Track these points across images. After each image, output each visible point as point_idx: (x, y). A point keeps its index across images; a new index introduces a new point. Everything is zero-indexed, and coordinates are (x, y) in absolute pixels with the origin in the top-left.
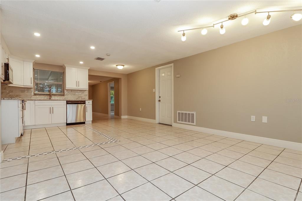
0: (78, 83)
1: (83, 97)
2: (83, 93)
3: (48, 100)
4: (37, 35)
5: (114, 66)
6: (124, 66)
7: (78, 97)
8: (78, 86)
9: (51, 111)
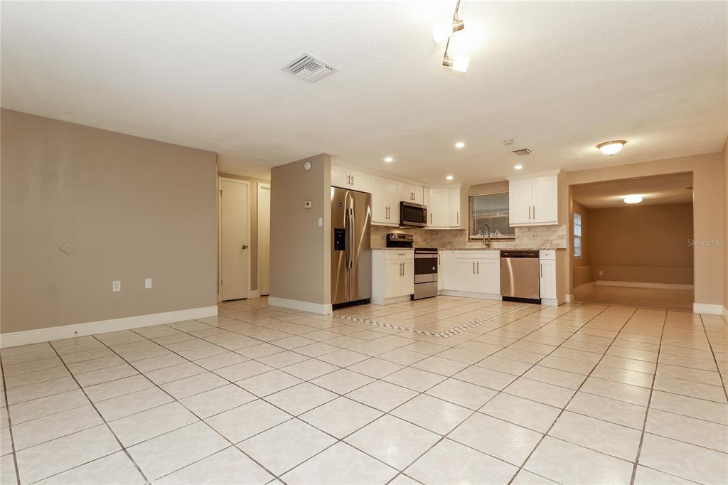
0: (532, 211)
1: (554, 243)
2: (555, 231)
3: (484, 249)
4: (389, 160)
5: (592, 149)
6: (624, 142)
7: (542, 242)
8: (532, 216)
9: (476, 268)
